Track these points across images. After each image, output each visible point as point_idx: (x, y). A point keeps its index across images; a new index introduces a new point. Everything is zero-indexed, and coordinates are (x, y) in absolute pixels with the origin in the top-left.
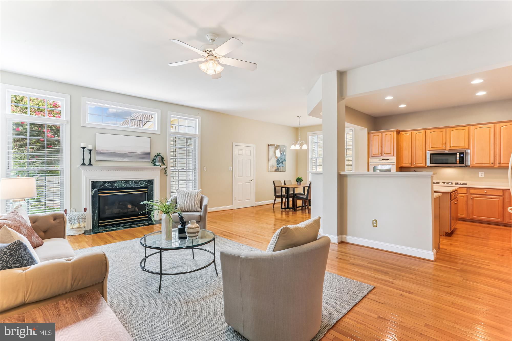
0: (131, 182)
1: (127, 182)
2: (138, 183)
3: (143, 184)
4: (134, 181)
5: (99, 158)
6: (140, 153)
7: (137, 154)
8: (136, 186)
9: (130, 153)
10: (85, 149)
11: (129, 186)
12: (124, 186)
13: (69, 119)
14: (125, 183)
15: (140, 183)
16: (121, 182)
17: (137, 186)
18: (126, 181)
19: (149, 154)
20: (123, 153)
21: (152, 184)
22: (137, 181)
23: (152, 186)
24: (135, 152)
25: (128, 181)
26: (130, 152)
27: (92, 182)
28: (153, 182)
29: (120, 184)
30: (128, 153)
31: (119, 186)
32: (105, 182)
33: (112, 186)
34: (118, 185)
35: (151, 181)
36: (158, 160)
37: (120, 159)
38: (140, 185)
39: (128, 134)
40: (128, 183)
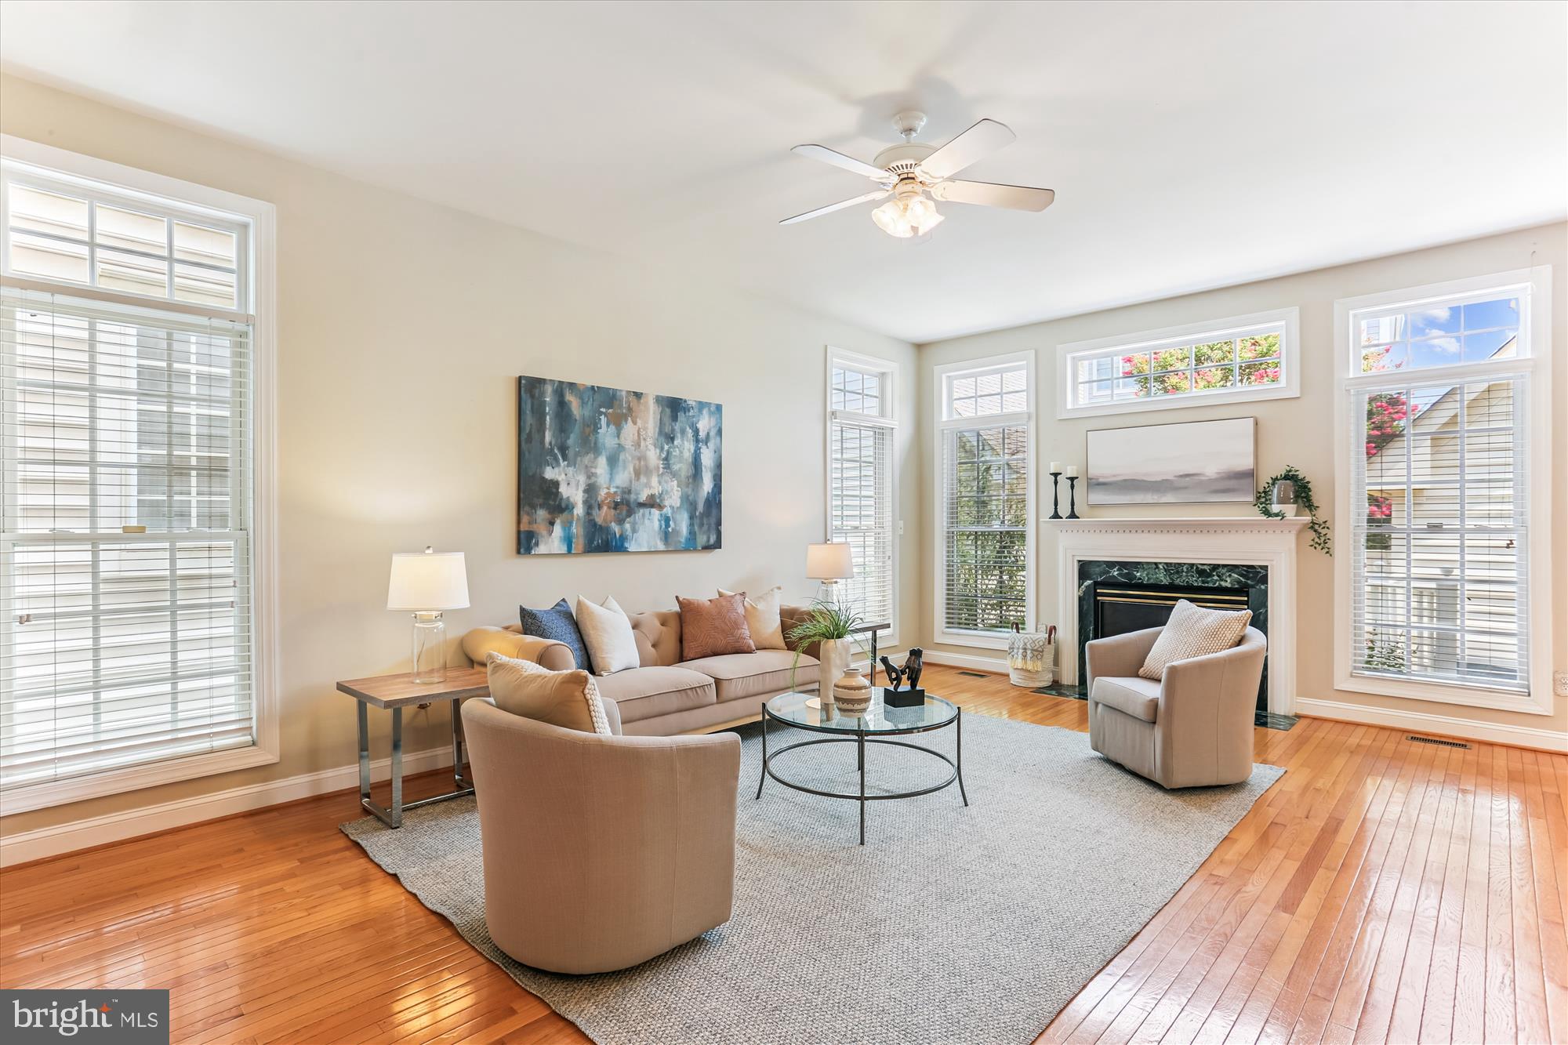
0: (1187, 569)
1: (1173, 568)
2: (1210, 575)
3: (1228, 580)
4: (1197, 568)
5: (1097, 497)
6: (1214, 476)
7: (1203, 478)
8: (1203, 582)
9: (1181, 476)
10: (1059, 477)
11: (1178, 582)
12: (1165, 581)
13: (1033, 409)
14: (1166, 571)
15: (1219, 576)
16: (1154, 566)
17: (1208, 583)
18: (1171, 564)
19: (1250, 474)
20: (1159, 479)
21: (1264, 580)
22: (1205, 567)
23: (1263, 587)
24: (1199, 472)
25: (1175, 564)
26: (1181, 474)
27: (1079, 561)
28: (1267, 574)
29: (1151, 572)
30: (1175, 476)
31: (1149, 579)
32: (1111, 565)
33: (1129, 576)
34: (1147, 575)
35: (1260, 572)
36: (1279, 493)
37: (1150, 498)
38: (1217, 580)
39: (1170, 418)
40: (1178, 572)
